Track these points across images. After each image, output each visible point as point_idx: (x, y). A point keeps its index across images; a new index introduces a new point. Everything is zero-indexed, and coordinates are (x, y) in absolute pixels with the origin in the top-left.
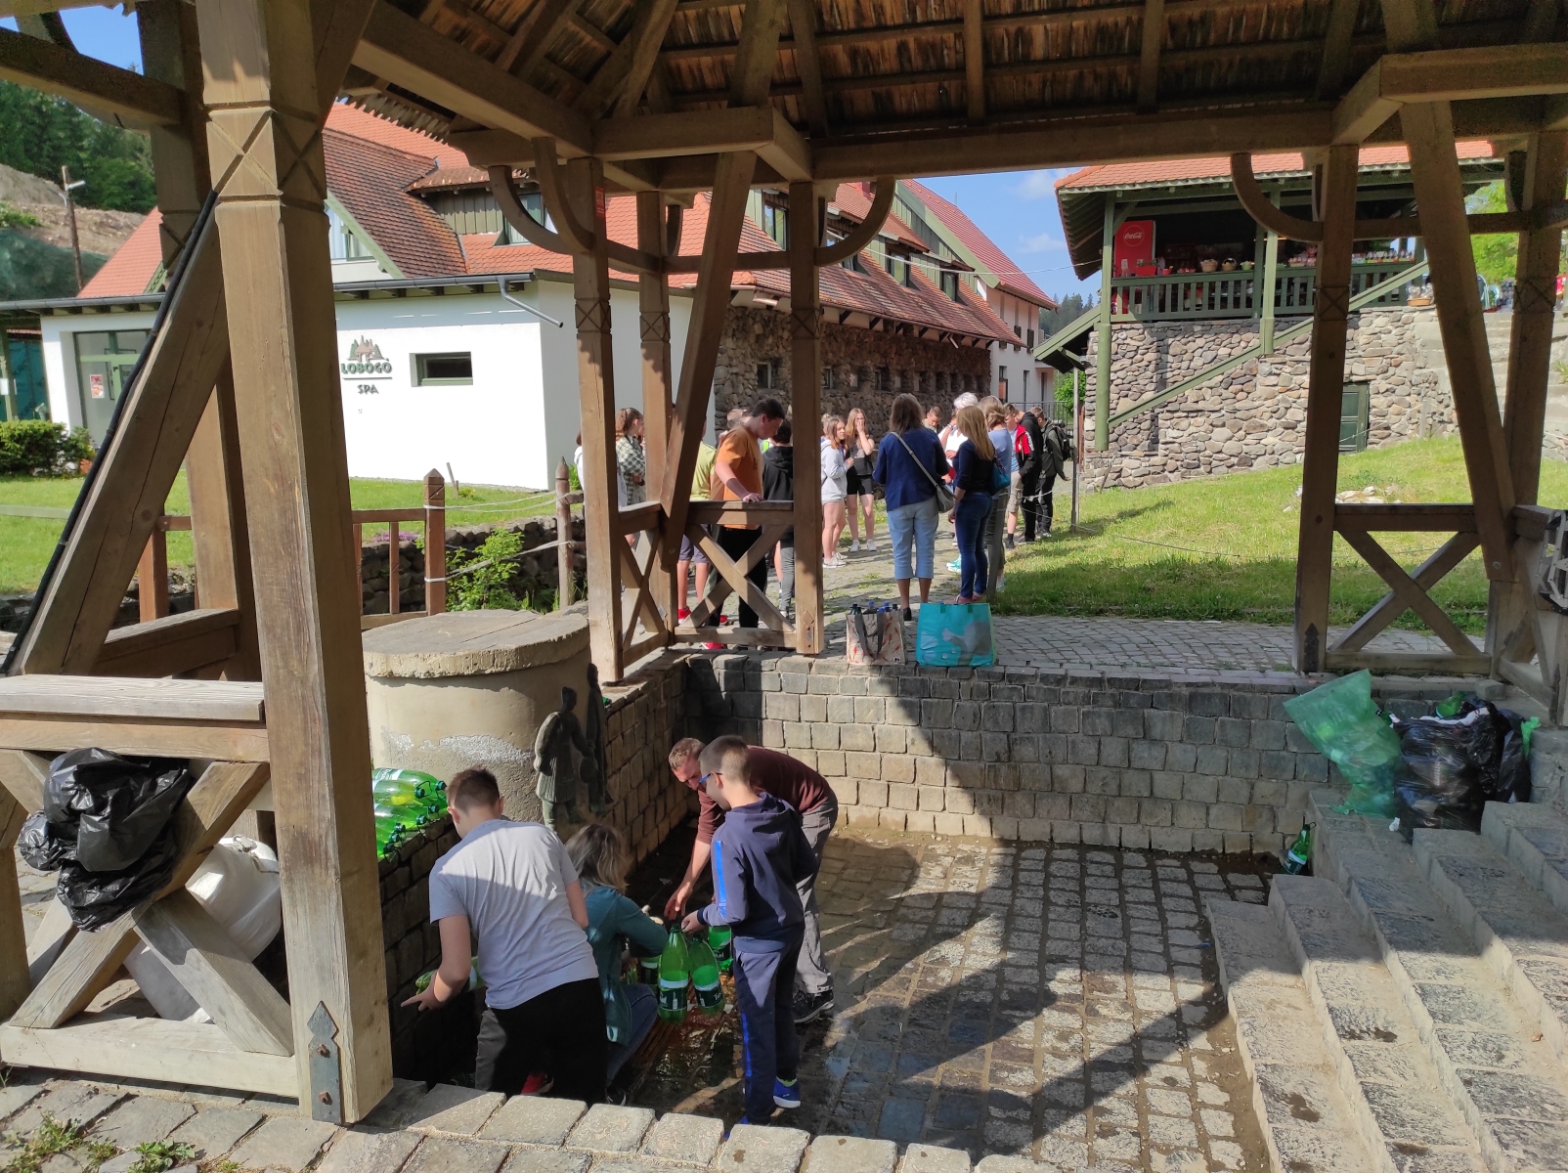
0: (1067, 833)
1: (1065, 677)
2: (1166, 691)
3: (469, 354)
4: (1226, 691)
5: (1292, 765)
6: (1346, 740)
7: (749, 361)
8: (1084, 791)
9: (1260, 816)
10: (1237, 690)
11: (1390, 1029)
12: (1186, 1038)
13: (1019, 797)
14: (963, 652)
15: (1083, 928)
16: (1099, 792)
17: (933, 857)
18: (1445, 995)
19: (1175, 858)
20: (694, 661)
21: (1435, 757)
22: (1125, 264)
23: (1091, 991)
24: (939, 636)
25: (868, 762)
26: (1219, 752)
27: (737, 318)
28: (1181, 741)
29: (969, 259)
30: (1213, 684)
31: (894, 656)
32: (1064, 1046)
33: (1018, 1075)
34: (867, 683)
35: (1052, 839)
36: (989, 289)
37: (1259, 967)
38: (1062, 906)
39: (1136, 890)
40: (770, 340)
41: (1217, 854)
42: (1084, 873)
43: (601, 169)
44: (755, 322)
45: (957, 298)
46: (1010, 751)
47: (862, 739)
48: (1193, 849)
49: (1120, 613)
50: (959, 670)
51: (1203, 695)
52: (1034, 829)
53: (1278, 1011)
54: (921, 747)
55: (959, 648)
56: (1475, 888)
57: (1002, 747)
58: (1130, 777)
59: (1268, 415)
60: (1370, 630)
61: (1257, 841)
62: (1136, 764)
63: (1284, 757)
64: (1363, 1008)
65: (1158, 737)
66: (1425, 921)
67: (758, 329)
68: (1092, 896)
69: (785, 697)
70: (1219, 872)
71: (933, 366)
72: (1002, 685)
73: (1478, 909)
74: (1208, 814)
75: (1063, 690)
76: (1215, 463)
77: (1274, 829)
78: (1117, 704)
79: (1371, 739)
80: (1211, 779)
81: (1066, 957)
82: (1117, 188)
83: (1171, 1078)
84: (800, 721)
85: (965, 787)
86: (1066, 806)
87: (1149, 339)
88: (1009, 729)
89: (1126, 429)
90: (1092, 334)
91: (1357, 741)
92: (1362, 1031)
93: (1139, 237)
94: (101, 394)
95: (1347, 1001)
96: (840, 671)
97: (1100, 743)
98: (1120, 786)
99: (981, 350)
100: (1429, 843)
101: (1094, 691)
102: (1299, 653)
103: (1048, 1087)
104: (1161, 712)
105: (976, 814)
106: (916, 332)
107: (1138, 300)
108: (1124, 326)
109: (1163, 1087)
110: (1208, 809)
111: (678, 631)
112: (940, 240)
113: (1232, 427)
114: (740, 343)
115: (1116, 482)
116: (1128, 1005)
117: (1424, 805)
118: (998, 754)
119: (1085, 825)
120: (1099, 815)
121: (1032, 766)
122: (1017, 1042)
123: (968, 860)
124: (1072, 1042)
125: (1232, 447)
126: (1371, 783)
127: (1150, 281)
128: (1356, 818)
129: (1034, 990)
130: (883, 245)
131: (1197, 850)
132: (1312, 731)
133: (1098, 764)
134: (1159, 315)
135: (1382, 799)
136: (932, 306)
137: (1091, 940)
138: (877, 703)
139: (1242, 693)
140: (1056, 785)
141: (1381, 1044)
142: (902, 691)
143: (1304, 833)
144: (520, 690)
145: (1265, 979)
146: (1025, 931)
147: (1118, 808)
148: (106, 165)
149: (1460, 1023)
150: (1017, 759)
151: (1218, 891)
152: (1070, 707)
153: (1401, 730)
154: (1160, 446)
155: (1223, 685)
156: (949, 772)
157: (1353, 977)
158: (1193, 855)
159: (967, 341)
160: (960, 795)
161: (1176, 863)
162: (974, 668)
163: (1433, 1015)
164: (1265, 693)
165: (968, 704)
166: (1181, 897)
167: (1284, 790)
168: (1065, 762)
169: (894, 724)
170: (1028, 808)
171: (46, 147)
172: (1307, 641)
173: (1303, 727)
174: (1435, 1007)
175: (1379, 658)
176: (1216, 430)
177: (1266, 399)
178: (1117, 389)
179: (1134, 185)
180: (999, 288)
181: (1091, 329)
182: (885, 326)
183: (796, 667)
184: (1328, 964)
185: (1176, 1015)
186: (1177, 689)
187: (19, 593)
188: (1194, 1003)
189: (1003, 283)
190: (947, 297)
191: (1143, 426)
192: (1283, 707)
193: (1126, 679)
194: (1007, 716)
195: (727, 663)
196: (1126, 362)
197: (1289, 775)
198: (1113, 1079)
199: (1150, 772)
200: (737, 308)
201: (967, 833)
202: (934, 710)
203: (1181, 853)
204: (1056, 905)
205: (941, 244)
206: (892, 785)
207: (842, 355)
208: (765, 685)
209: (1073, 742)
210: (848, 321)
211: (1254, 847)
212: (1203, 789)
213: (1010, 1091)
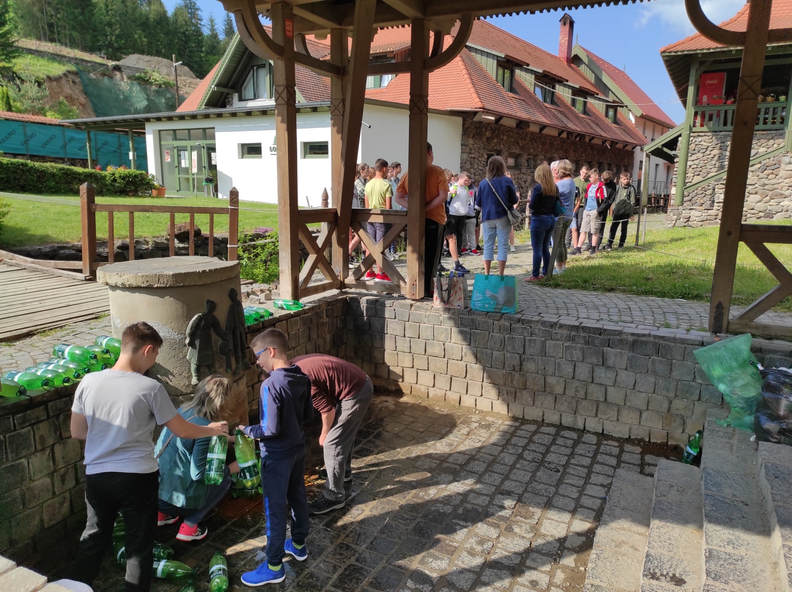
0: (552, 418)
1: (556, 324)
2: (618, 337)
3: (327, 142)
4: (657, 341)
5: (698, 392)
6: (729, 379)
7: (482, 151)
8: (564, 394)
9: (675, 421)
10: (665, 340)
11: (684, 577)
12: (561, 556)
13: (525, 393)
14: (497, 304)
15: (534, 476)
16: (573, 395)
17: (467, 422)
18: (725, 561)
19: (617, 441)
20: (351, 299)
21: (782, 395)
22: (705, 98)
23: (516, 516)
24: (484, 294)
25: (440, 364)
26: (650, 378)
27: (476, 128)
28: (626, 369)
29: (626, 100)
30: (649, 335)
31: (458, 303)
32: (479, 548)
33: (439, 562)
34: (441, 318)
35: (543, 420)
36: (636, 117)
37: (625, 518)
38: (528, 461)
39: (580, 457)
40: (495, 140)
41: (644, 442)
42: (553, 443)
43: (292, 9)
44: (487, 130)
45: (616, 121)
46: (521, 365)
47: (436, 350)
48: (630, 436)
49: (624, 291)
50: (493, 314)
51: (642, 342)
52: (533, 413)
53: (623, 549)
54: (470, 358)
55: (495, 302)
56: (781, 488)
57: (516, 362)
58: (592, 388)
59: (786, 188)
60: (761, 308)
61: (671, 437)
62: (596, 380)
63: (693, 386)
64: (672, 558)
65: (611, 366)
66: (741, 505)
67: (488, 134)
68: (551, 457)
69: (397, 322)
70: (641, 453)
71: (596, 159)
72: (518, 325)
73: (776, 503)
74: (641, 416)
75: (554, 331)
76: (749, 215)
77: (683, 431)
78: (587, 343)
79: (746, 379)
80: (644, 395)
81: (513, 492)
82: (698, 52)
83: (536, 581)
84: (404, 336)
85: (494, 384)
86: (552, 401)
87: (715, 142)
88: (521, 352)
89: (697, 194)
90: (680, 139)
91: (735, 380)
92: (662, 575)
93: (715, 82)
94: (169, 160)
95: (663, 552)
96: (427, 310)
97: (575, 366)
98: (586, 393)
99: (628, 151)
100: (765, 453)
101: (573, 333)
102: (710, 320)
103: (452, 574)
104: (614, 350)
105: (500, 400)
106: (587, 139)
107: (711, 119)
108: (700, 134)
109: (527, 587)
110: (641, 413)
111: (347, 281)
112: (610, 90)
113: (761, 195)
114: (477, 141)
115: (686, 224)
116: (535, 529)
117: (771, 426)
118: (514, 366)
119: (563, 415)
120: (572, 409)
121: (534, 375)
122: (451, 541)
123: (488, 426)
124: (485, 546)
125: (760, 206)
126: (742, 408)
127: (719, 108)
128: (730, 430)
129: (480, 510)
130: (570, 91)
131: (632, 437)
132: (709, 370)
133: (573, 378)
134: (722, 128)
135: (749, 419)
136: (597, 125)
137: (534, 484)
138: (446, 330)
139: (667, 343)
140: (547, 389)
141: (672, 586)
142: (461, 324)
143: (697, 435)
144: (177, 299)
145: (625, 526)
146: (496, 473)
147: (584, 406)
148: (211, 59)
149: (726, 583)
150: (525, 370)
151: (634, 464)
152: (558, 342)
153: (764, 374)
154: (715, 204)
155: (655, 337)
156: (485, 374)
157: (676, 535)
158: (629, 440)
159: (620, 146)
160: (491, 388)
161: (616, 444)
162: (503, 314)
163: (708, 573)
164: (683, 344)
165: (498, 335)
166: (608, 465)
167: (692, 407)
168: (554, 375)
169: (456, 344)
170: (530, 400)
171: (187, 51)
172: (715, 313)
173: (704, 367)
174: (713, 567)
175: (765, 327)
176: (751, 196)
177: (786, 178)
178: (693, 171)
179: (709, 49)
180: (642, 117)
181: (680, 135)
182: (568, 136)
183: (403, 306)
184: (664, 523)
185: (562, 541)
186: (625, 337)
187: (64, 243)
188: (579, 534)
189: (644, 114)
190: (609, 121)
191: (707, 193)
192: (693, 355)
193: (593, 328)
194: (520, 344)
195: (367, 301)
196: (700, 155)
197: (697, 398)
198: (497, 575)
199: (606, 387)
200: (476, 122)
201: (494, 410)
202: (478, 337)
203: (621, 438)
204: (525, 460)
205: (610, 92)
206: (453, 378)
207: (539, 150)
208: (387, 315)
209: (559, 363)
210: (545, 132)
211: (669, 440)
212: (638, 400)
213: (427, 572)
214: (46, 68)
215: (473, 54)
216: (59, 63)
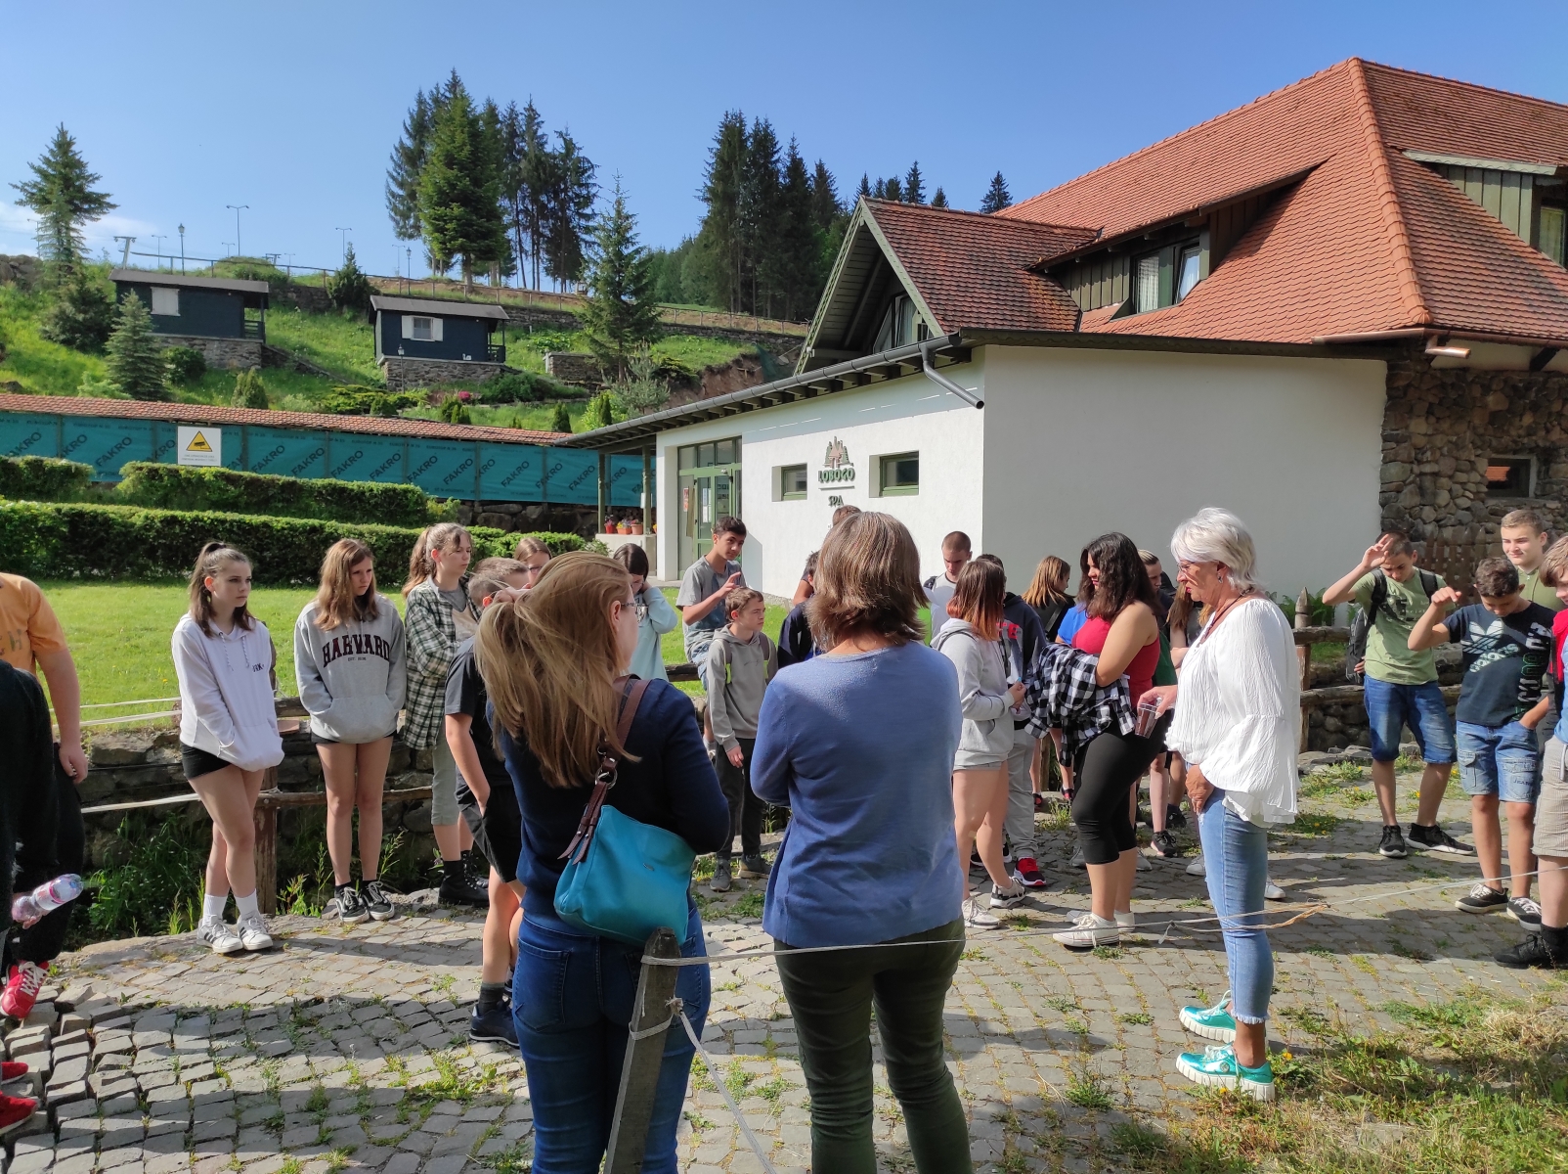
3: (915, 454)
7: (1467, 455)
27: (1443, 386)
40: (1528, 420)
44: (1487, 389)
114: (1446, 425)
214: (709, 354)
215: (1458, 183)
216: (733, 343)
